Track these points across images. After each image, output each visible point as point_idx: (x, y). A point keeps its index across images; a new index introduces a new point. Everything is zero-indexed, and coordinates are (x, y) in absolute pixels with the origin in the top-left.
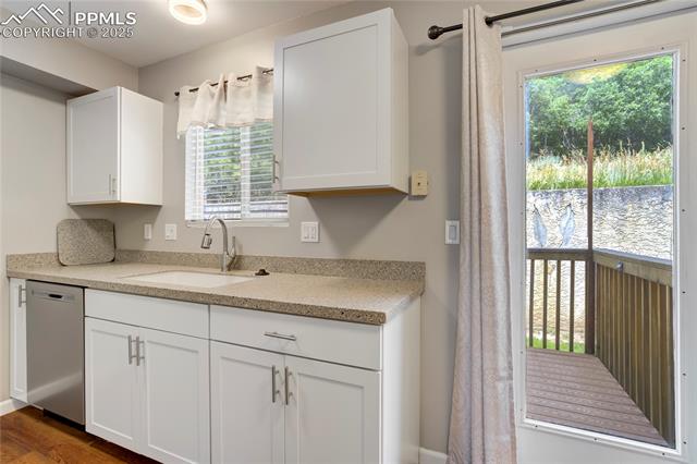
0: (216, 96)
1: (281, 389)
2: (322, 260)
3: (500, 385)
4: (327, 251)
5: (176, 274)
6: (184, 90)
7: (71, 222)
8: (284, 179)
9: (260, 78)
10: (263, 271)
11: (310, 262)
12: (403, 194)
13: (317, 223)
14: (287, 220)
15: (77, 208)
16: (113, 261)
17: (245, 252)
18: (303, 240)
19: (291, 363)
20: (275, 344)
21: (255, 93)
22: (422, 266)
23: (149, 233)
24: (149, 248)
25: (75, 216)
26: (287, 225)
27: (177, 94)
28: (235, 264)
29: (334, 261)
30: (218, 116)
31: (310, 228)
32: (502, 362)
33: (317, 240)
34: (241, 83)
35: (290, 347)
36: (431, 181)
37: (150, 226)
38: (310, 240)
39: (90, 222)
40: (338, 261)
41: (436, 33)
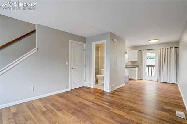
4: (131, 65)
19: (131, 70)
31: (130, 63)
36: (140, 60)
41: (140, 50)
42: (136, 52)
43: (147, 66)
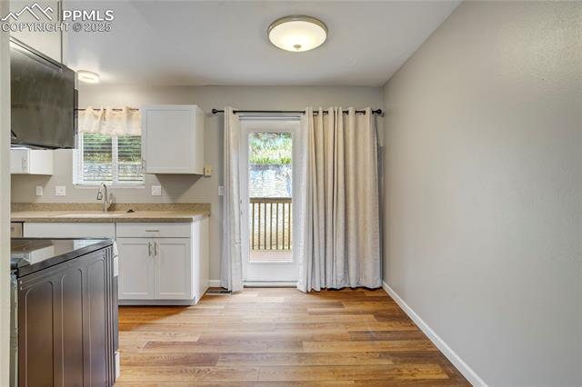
0: (99, 118)
1: (152, 251)
3: (237, 246)
4: (166, 200)
8: (148, 168)
9: (128, 113)
10: (131, 210)
12: (201, 176)
13: (160, 187)
14: (143, 185)
17: (117, 202)
18: (153, 195)
19: (157, 241)
20: (150, 234)
21: (124, 119)
22: (209, 204)
23: (40, 191)
24: (40, 201)
26: (143, 187)
28: (112, 208)
29: (169, 204)
30: (100, 129)
31: (157, 189)
32: (237, 237)
33: (160, 195)
34: (115, 112)
35: (157, 235)
36: (213, 170)
37: (41, 187)
38: (157, 195)
40: (171, 204)
41: (214, 112)
42: (190, 116)
43: (254, 201)
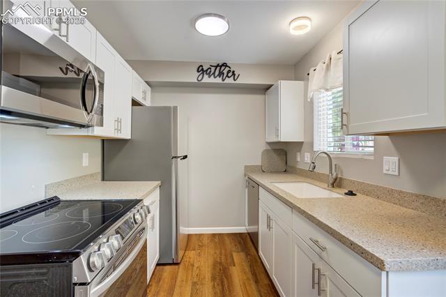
2: (401, 192)
5: (305, 184)
6: (311, 71)
7: (267, 150)
8: (351, 125)
10: (352, 192)
11: (391, 192)
14: (373, 154)
15: (269, 144)
16: (285, 171)
18: (385, 172)
23: (298, 157)
24: (299, 166)
25: (269, 148)
26: (373, 158)
27: (308, 74)
29: (412, 194)
31: (391, 163)
33: (397, 173)
34: (340, 56)
37: (299, 153)
38: (390, 173)
39: (275, 150)
40: (417, 196)
